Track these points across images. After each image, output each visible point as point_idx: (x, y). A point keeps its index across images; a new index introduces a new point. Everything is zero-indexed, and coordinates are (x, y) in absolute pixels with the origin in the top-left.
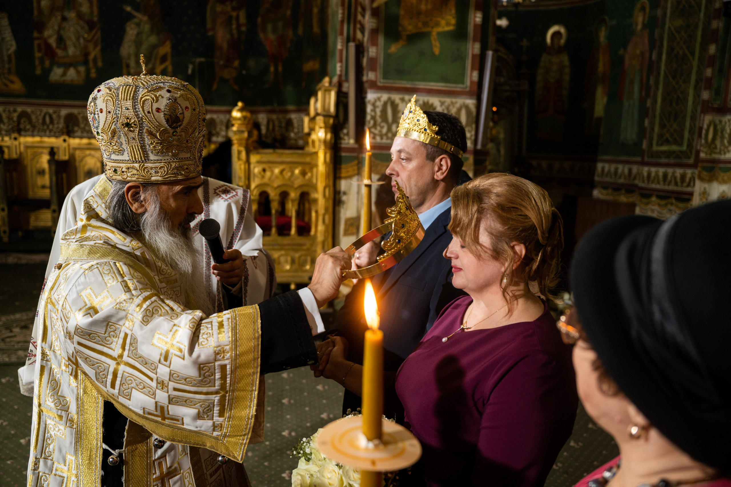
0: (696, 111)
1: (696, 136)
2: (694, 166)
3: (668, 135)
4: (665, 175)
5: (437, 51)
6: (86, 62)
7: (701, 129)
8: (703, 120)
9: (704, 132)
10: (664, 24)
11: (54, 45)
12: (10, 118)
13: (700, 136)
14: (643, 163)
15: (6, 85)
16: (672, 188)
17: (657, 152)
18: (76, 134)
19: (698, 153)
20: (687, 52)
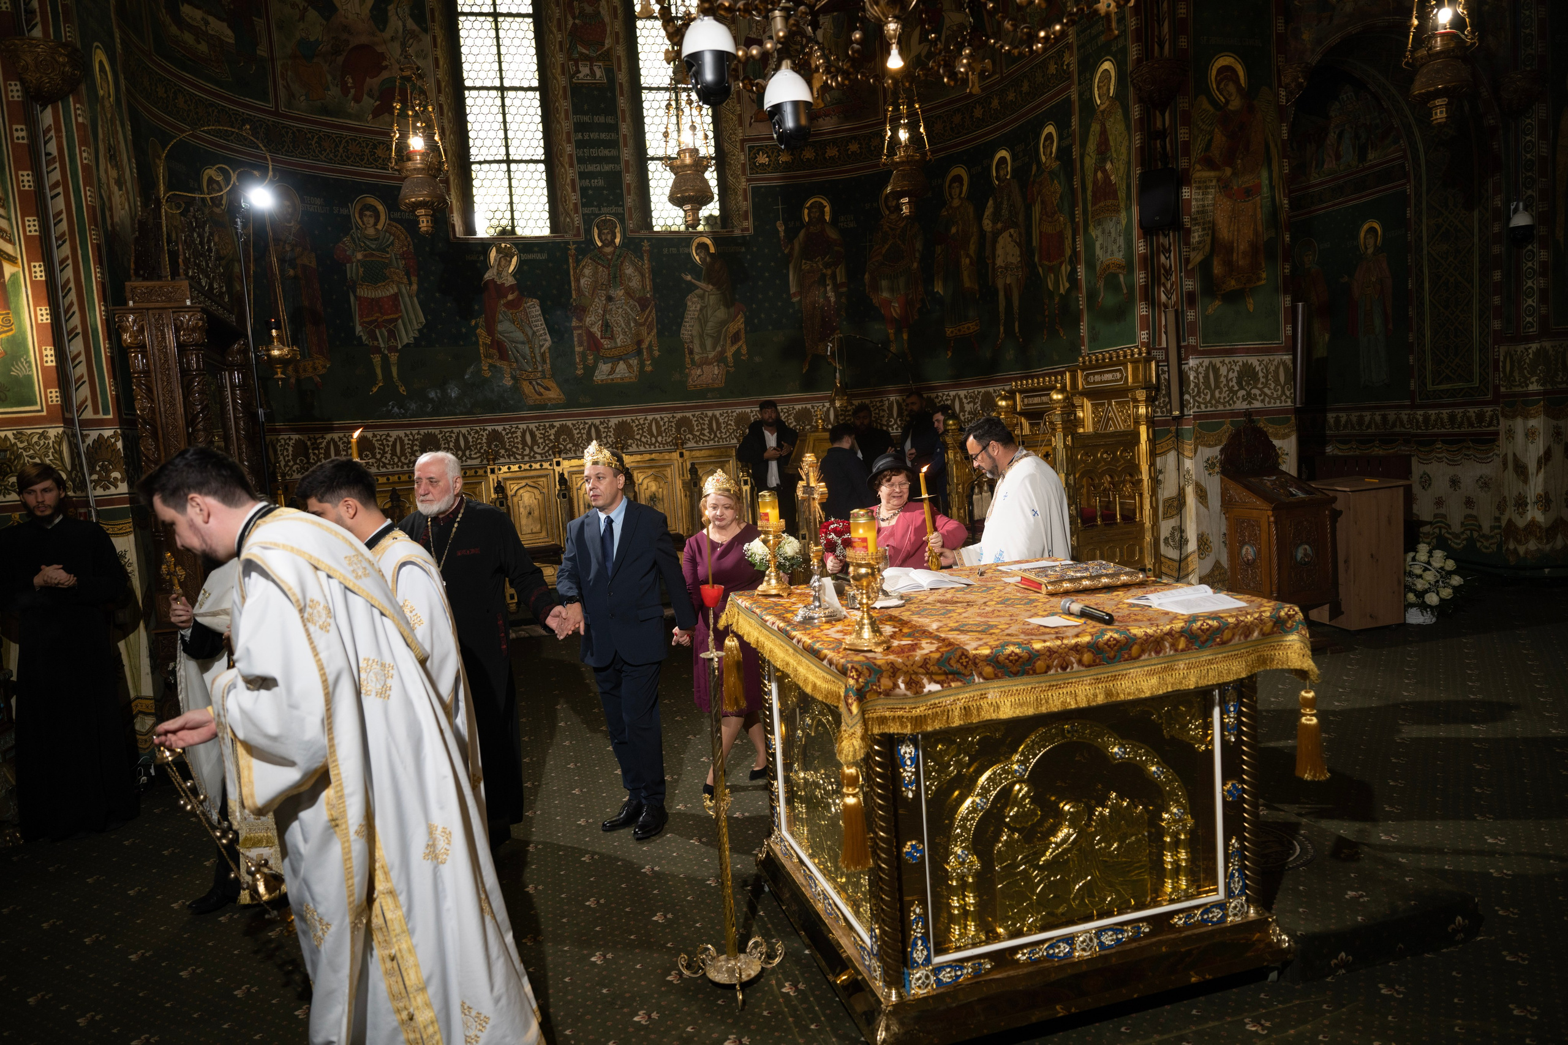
0: (1486, 342)
1: (1491, 371)
2: (1494, 402)
3: (1447, 372)
4: (1452, 418)
5: (1251, 308)
6: (639, 352)
7: (1497, 361)
8: (1500, 350)
9: (1501, 364)
10: (1419, 250)
11: (599, 335)
12: (545, 437)
13: (1496, 368)
14: (1413, 407)
15: (540, 394)
16: (1465, 429)
17: (1435, 392)
18: (631, 449)
19: (1497, 388)
20: (1460, 279)
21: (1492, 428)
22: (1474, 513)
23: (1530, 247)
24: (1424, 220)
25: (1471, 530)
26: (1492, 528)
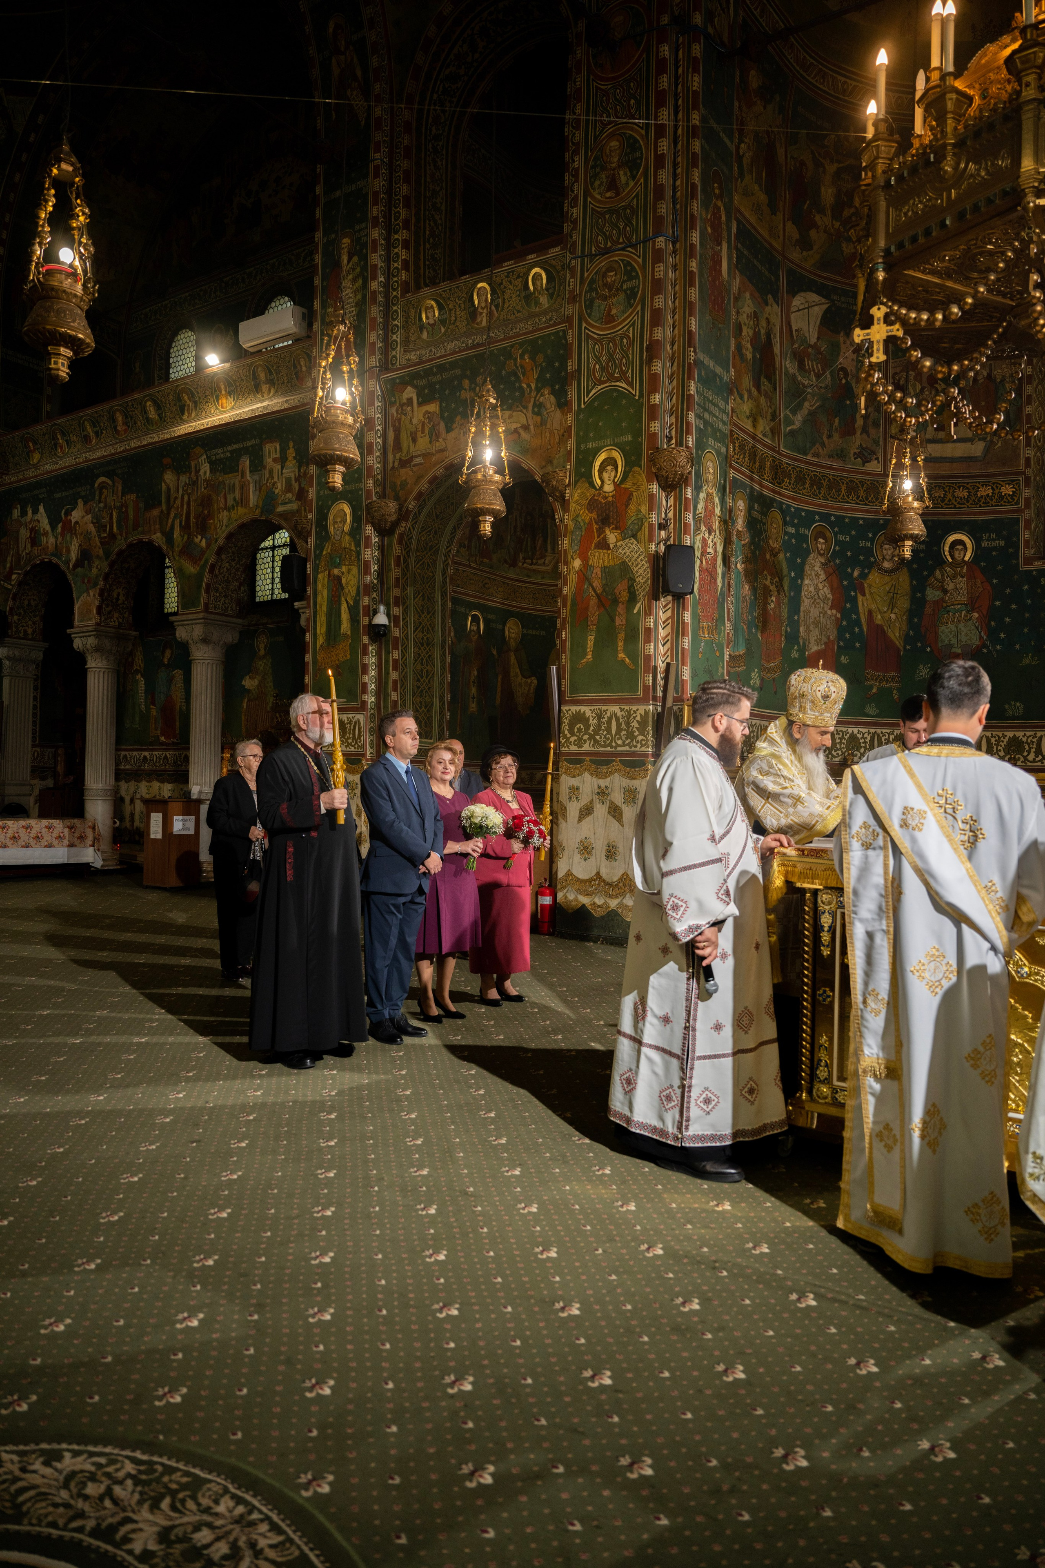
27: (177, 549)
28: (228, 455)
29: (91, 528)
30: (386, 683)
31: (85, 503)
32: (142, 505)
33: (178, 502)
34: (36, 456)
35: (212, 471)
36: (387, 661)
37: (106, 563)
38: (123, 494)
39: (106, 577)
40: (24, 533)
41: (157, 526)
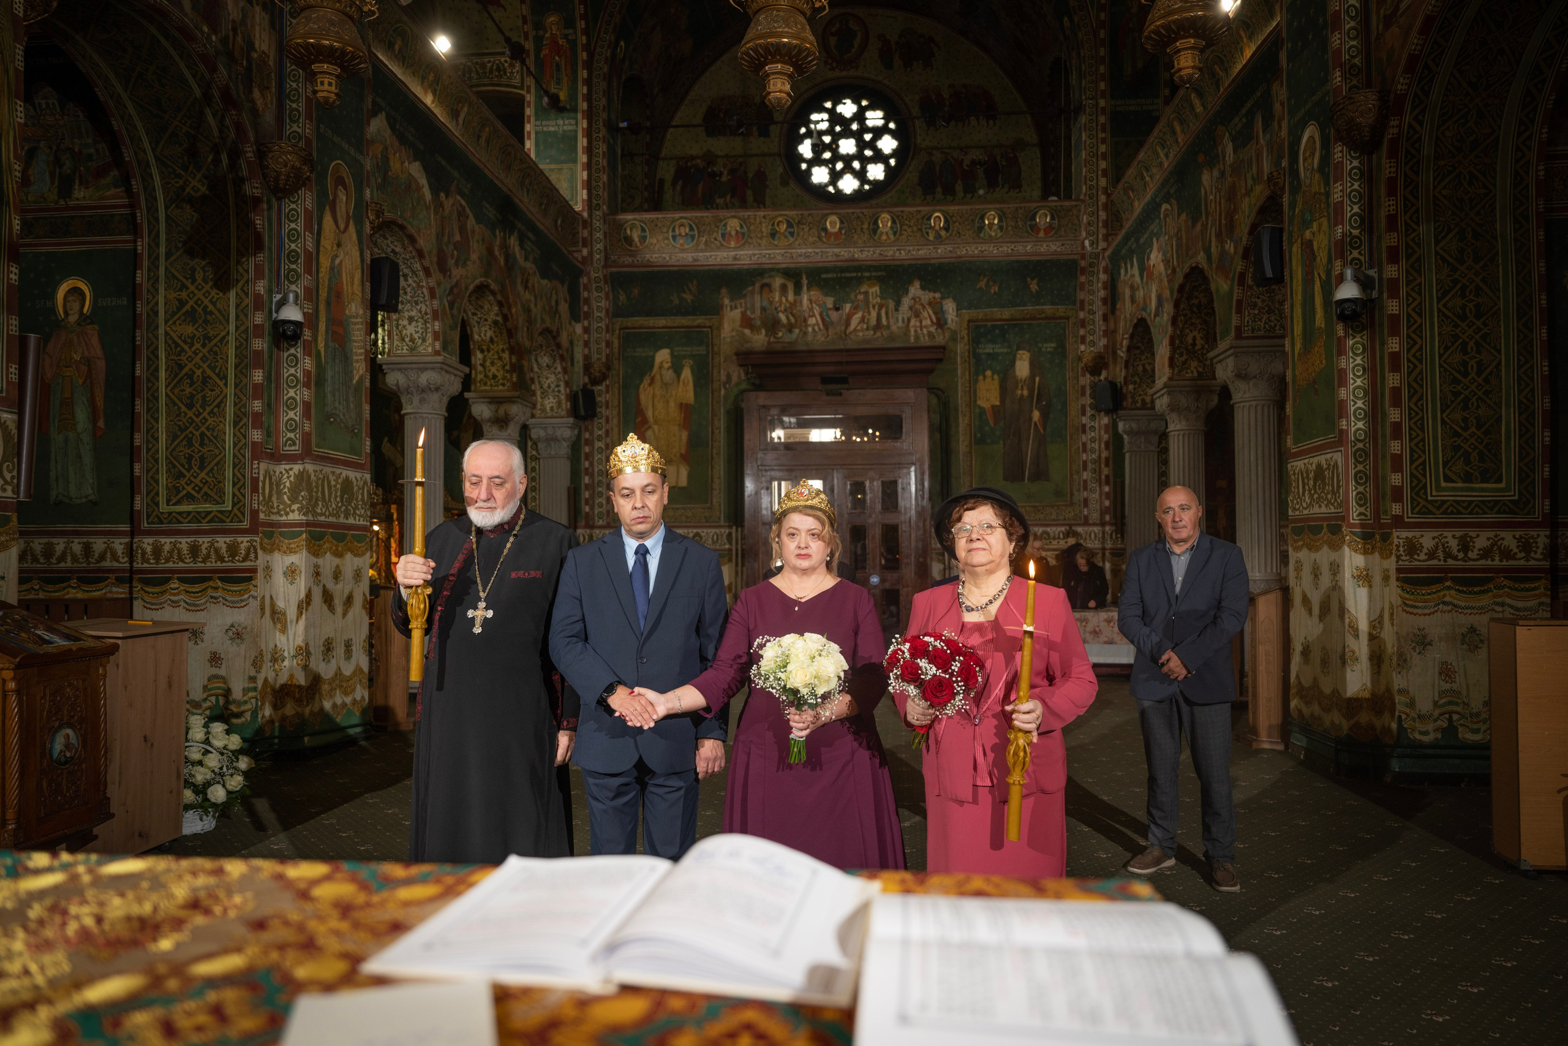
0: (244, 457)
1: (247, 491)
2: (252, 530)
3: (189, 489)
4: (194, 550)
7: (255, 481)
8: (258, 468)
9: (261, 484)
10: (153, 327)
13: (255, 489)
14: (139, 533)
16: (212, 564)
17: (170, 513)
19: (255, 513)
20: (209, 372)
21: (248, 564)
22: (222, 672)
23: (292, 351)
24: (162, 290)
25: (217, 696)
26: (246, 691)
27: (1214, 265)
28: (1244, 120)
29: (1162, 267)
30: (1383, 395)
31: (1157, 239)
32: (1190, 223)
33: (1213, 206)
34: (1136, 203)
35: (1235, 151)
36: (1382, 358)
37: (1172, 305)
38: (1179, 215)
39: (1174, 321)
40: (1127, 292)
41: (1200, 244)
